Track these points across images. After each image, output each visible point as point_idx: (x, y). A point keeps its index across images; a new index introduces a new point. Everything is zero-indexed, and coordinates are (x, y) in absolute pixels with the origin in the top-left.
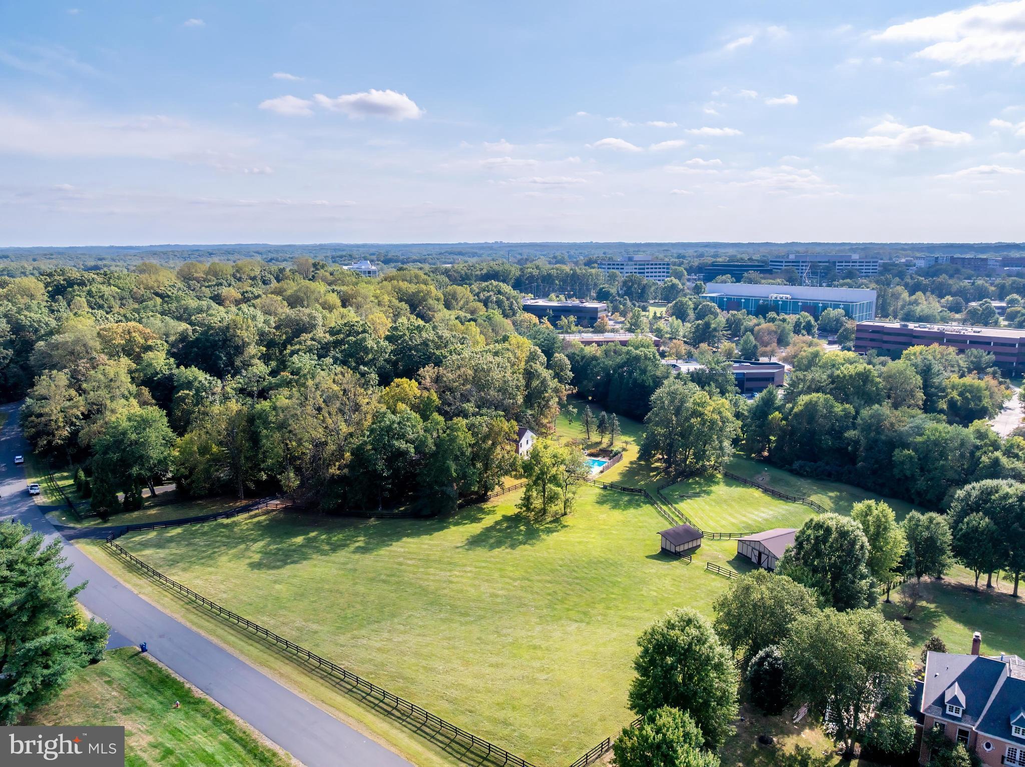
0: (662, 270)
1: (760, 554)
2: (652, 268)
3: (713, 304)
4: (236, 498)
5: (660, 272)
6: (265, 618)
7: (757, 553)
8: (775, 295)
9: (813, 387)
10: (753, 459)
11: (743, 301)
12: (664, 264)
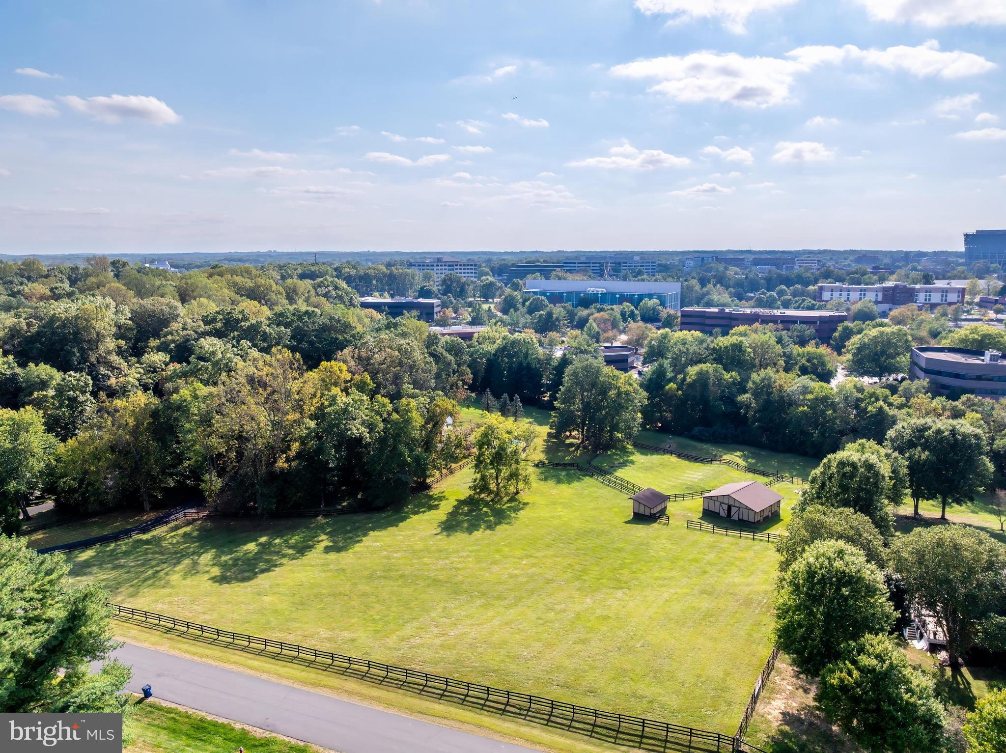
0: (470, 271)
1: (729, 507)
2: (460, 269)
3: (543, 297)
4: (140, 510)
5: (468, 273)
6: (278, 634)
7: (726, 507)
8: (592, 289)
9: (694, 359)
10: (649, 430)
11: (565, 294)
12: (471, 265)
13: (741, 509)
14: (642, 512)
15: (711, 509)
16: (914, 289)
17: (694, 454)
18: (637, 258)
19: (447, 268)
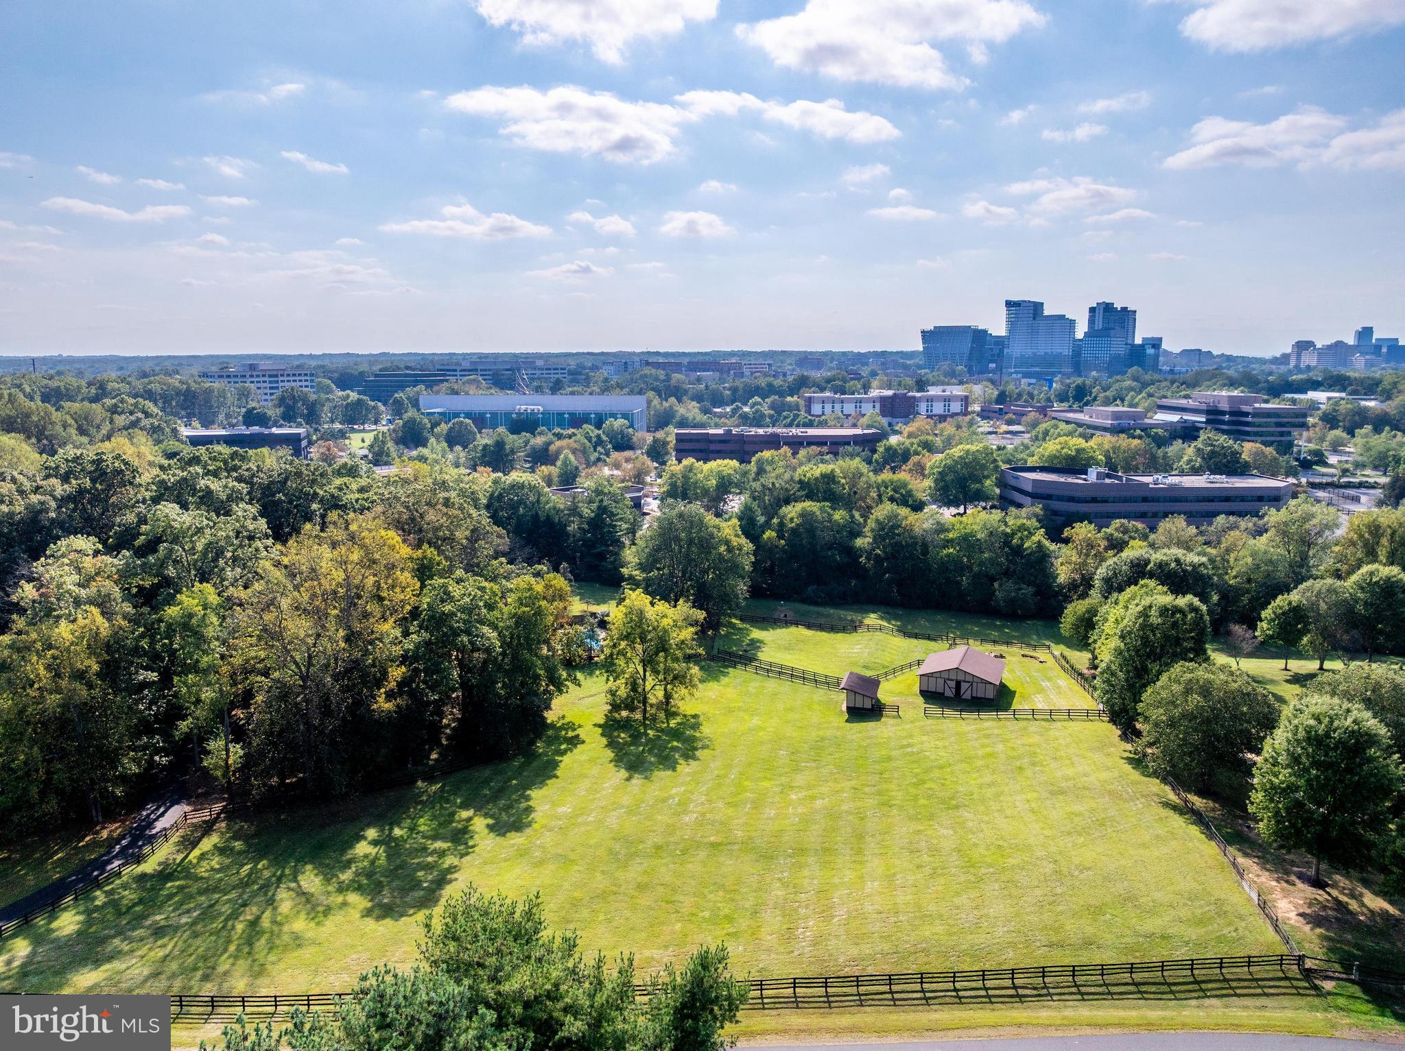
0: (303, 383)
1: (958, 684)
2: (288, 381)
5: (301, 386)
7: (953, 684)
11: (488, 416)
12: (306, 375)
13: (974, 684)
14: (859, 705)
15: (932, 689)
16: (914, 397)
17: (822, 621)
18: (540, 363)
19: (267, 379)
